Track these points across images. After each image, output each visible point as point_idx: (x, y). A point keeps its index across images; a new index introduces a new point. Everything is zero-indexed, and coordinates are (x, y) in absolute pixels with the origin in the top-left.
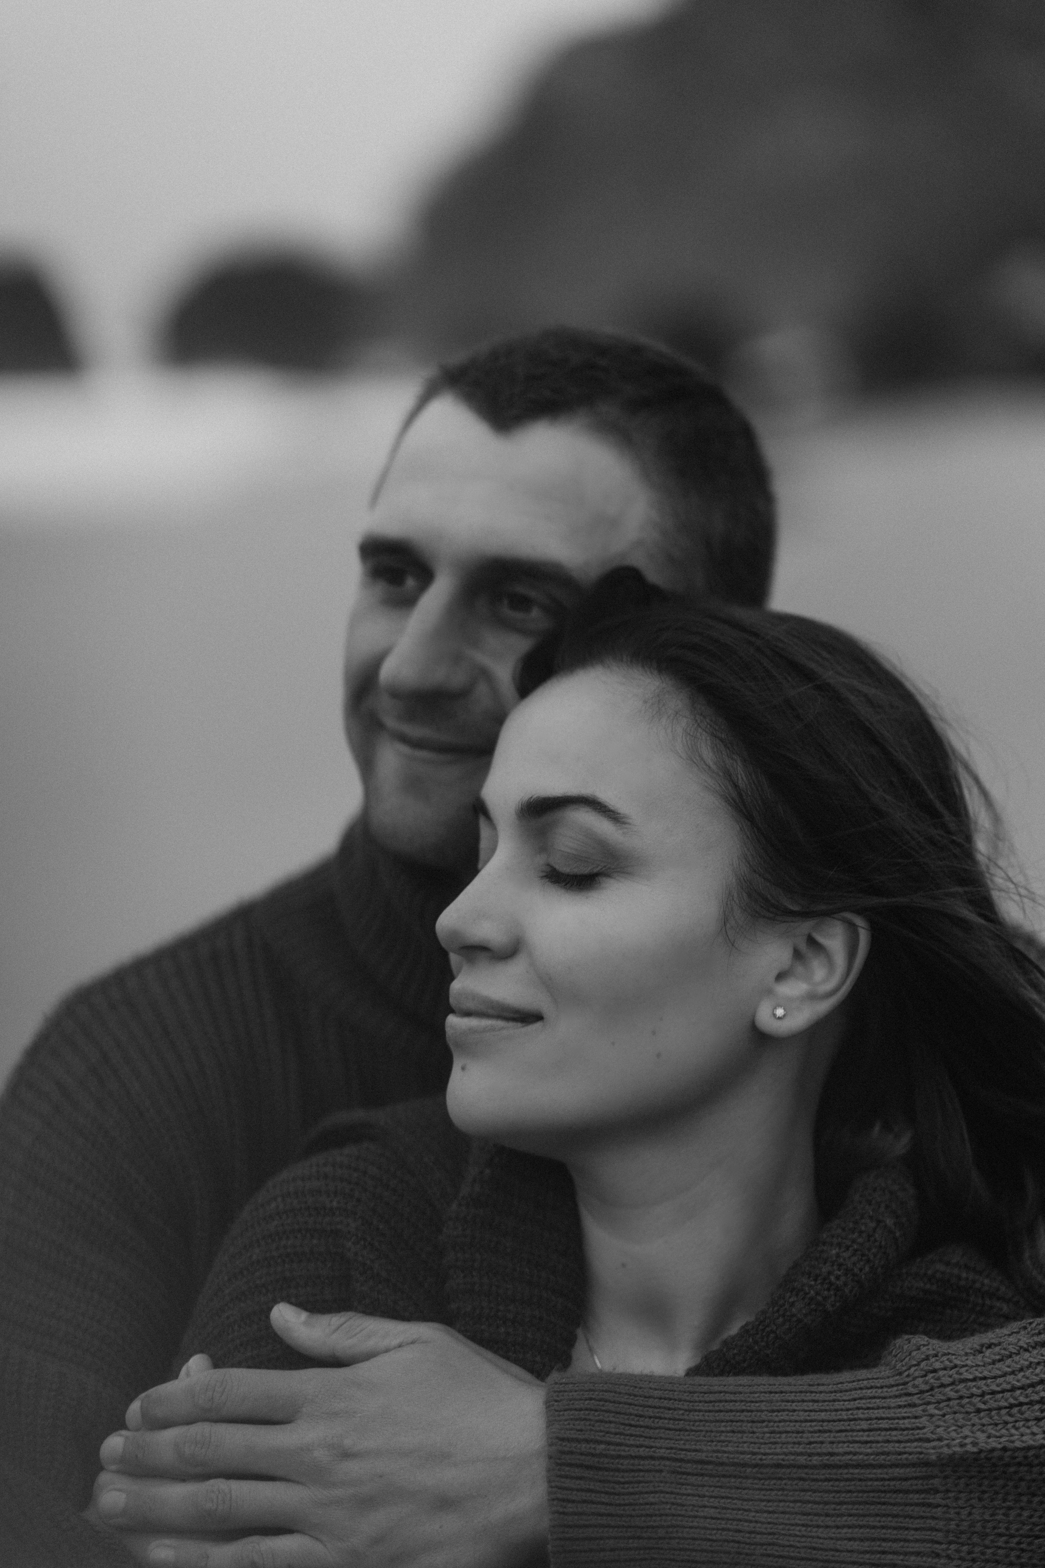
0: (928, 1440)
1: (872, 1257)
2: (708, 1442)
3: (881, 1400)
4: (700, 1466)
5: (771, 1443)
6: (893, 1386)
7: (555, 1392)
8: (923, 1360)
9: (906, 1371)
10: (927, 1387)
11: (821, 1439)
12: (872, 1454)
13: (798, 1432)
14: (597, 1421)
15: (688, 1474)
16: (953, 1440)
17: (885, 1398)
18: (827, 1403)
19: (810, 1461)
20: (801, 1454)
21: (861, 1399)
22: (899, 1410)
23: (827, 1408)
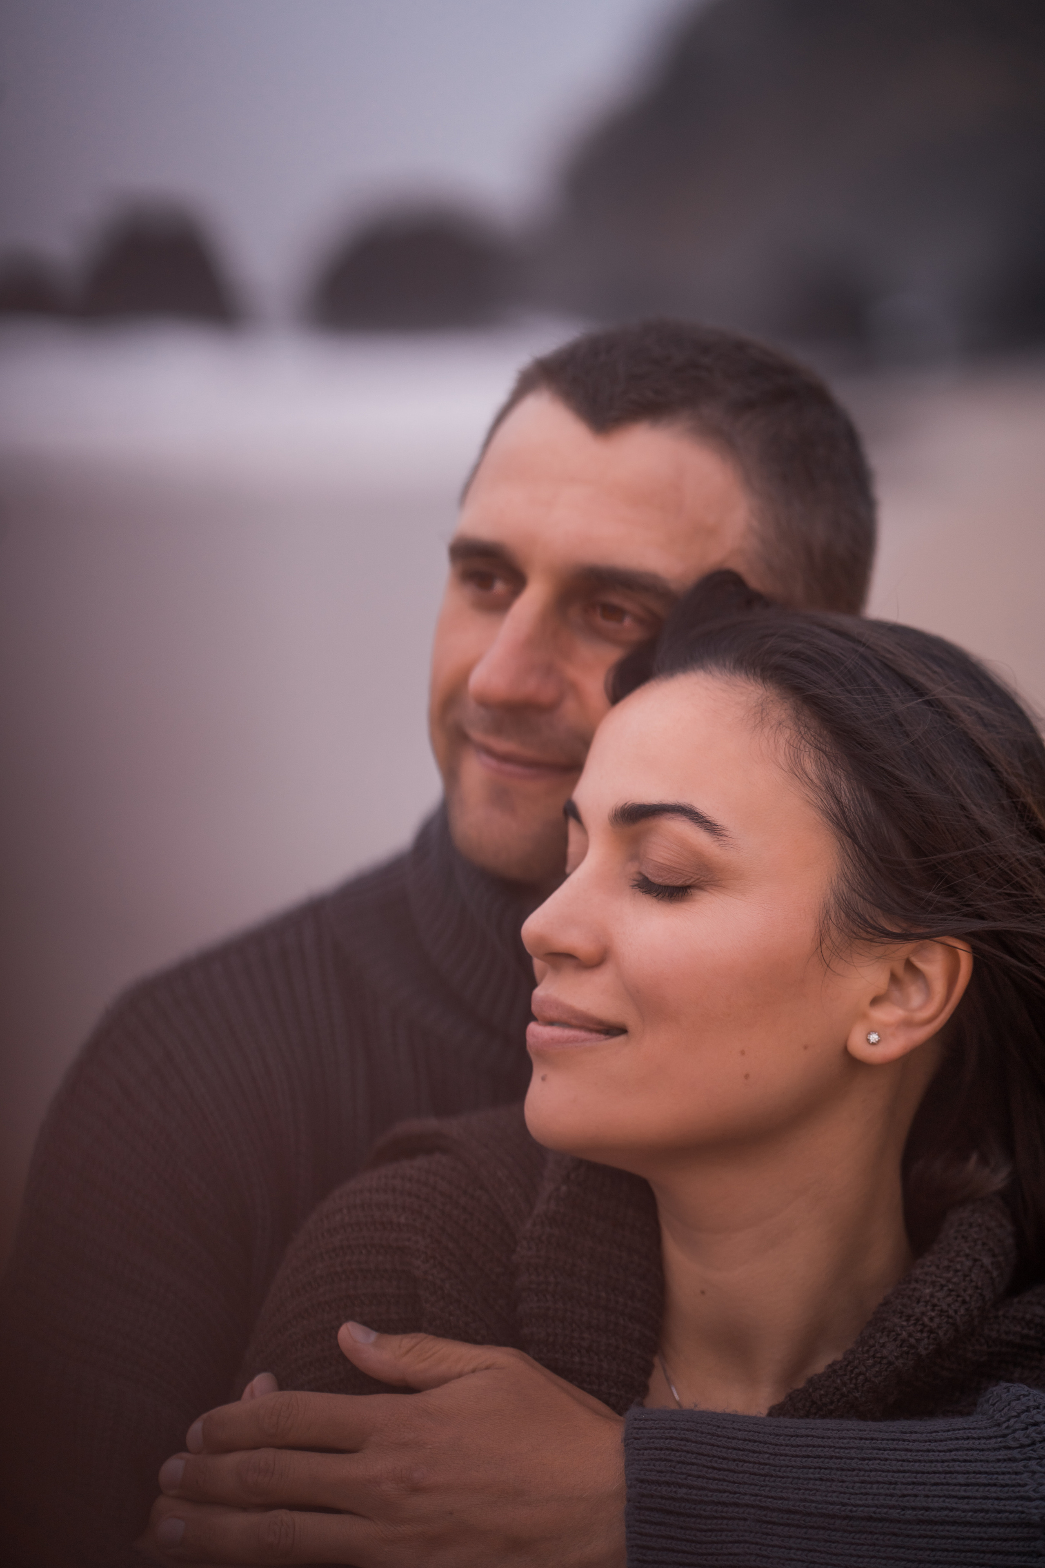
0: (1030, 1499)
1: (968, 1298)
2: (795, 1489)
3: (978, 1452)
4: (786, 1516)
5: (862, 1494)
6: (990, 1438)
7: (635, 1428)
8: (1023, 1412)
9: (1005, 1422)
10: (1028, 1441)
11: (915, 1492)
12: (970, 1511)
13: (891, 1483)
14: (679, 1462)
15: (774, 1523)
17: (983, 1450)
18: (921, 1453)
19: (904, 1515)
20: (894, 1507)
21: (957, 1450)
22: (999, 1464)
23: (922, 1458)
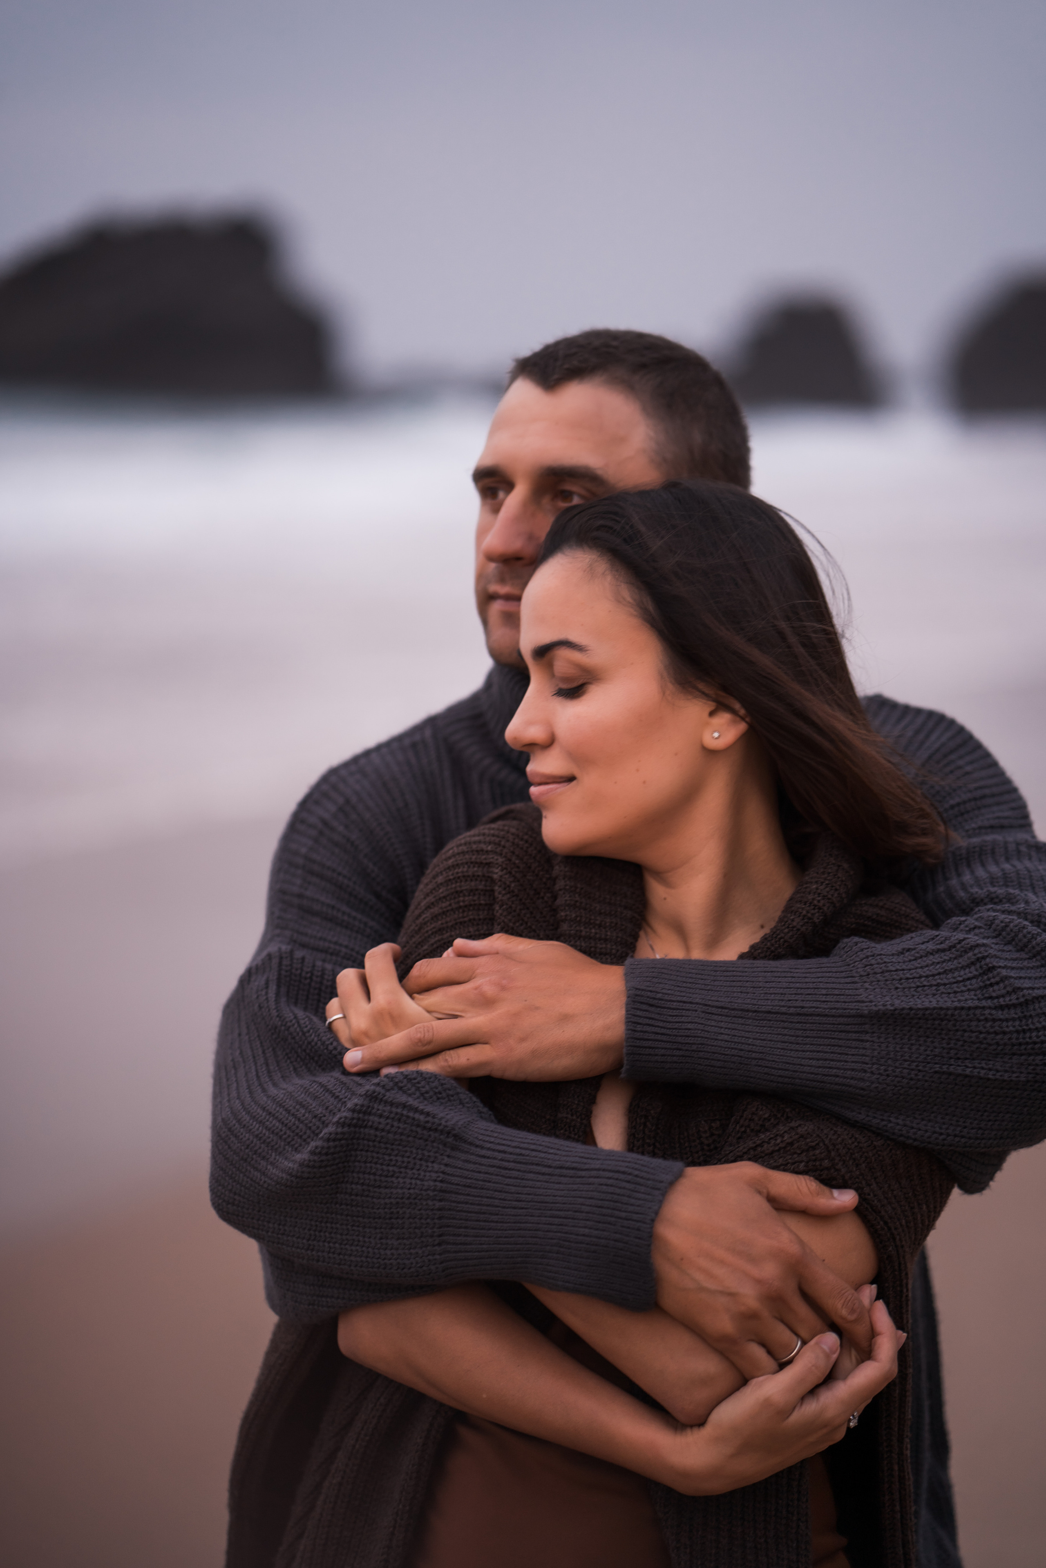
0: (863, 1002)
4: (720, 1010)
6: (841, 966)
8: (865, 958)
10: (865, 974)
11: (796, 998)
12: (828, 1009)
15: (713, 1014)
16: (879, 1002)
20: (783, 1006)
